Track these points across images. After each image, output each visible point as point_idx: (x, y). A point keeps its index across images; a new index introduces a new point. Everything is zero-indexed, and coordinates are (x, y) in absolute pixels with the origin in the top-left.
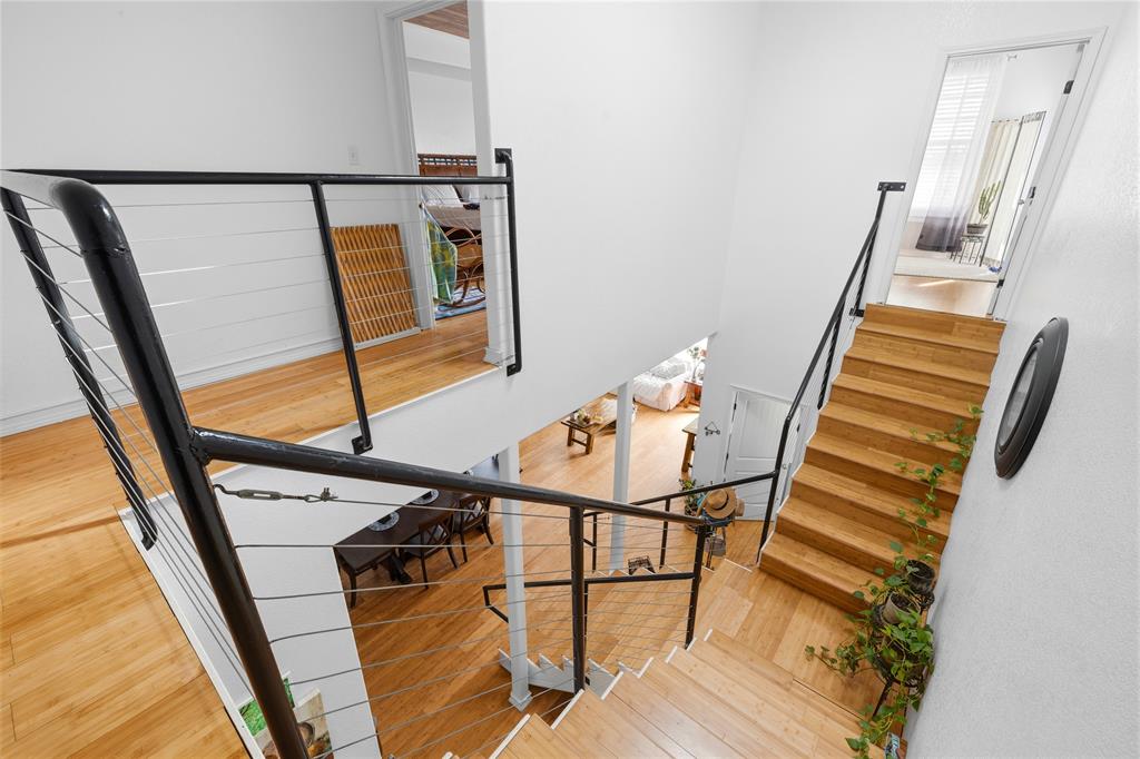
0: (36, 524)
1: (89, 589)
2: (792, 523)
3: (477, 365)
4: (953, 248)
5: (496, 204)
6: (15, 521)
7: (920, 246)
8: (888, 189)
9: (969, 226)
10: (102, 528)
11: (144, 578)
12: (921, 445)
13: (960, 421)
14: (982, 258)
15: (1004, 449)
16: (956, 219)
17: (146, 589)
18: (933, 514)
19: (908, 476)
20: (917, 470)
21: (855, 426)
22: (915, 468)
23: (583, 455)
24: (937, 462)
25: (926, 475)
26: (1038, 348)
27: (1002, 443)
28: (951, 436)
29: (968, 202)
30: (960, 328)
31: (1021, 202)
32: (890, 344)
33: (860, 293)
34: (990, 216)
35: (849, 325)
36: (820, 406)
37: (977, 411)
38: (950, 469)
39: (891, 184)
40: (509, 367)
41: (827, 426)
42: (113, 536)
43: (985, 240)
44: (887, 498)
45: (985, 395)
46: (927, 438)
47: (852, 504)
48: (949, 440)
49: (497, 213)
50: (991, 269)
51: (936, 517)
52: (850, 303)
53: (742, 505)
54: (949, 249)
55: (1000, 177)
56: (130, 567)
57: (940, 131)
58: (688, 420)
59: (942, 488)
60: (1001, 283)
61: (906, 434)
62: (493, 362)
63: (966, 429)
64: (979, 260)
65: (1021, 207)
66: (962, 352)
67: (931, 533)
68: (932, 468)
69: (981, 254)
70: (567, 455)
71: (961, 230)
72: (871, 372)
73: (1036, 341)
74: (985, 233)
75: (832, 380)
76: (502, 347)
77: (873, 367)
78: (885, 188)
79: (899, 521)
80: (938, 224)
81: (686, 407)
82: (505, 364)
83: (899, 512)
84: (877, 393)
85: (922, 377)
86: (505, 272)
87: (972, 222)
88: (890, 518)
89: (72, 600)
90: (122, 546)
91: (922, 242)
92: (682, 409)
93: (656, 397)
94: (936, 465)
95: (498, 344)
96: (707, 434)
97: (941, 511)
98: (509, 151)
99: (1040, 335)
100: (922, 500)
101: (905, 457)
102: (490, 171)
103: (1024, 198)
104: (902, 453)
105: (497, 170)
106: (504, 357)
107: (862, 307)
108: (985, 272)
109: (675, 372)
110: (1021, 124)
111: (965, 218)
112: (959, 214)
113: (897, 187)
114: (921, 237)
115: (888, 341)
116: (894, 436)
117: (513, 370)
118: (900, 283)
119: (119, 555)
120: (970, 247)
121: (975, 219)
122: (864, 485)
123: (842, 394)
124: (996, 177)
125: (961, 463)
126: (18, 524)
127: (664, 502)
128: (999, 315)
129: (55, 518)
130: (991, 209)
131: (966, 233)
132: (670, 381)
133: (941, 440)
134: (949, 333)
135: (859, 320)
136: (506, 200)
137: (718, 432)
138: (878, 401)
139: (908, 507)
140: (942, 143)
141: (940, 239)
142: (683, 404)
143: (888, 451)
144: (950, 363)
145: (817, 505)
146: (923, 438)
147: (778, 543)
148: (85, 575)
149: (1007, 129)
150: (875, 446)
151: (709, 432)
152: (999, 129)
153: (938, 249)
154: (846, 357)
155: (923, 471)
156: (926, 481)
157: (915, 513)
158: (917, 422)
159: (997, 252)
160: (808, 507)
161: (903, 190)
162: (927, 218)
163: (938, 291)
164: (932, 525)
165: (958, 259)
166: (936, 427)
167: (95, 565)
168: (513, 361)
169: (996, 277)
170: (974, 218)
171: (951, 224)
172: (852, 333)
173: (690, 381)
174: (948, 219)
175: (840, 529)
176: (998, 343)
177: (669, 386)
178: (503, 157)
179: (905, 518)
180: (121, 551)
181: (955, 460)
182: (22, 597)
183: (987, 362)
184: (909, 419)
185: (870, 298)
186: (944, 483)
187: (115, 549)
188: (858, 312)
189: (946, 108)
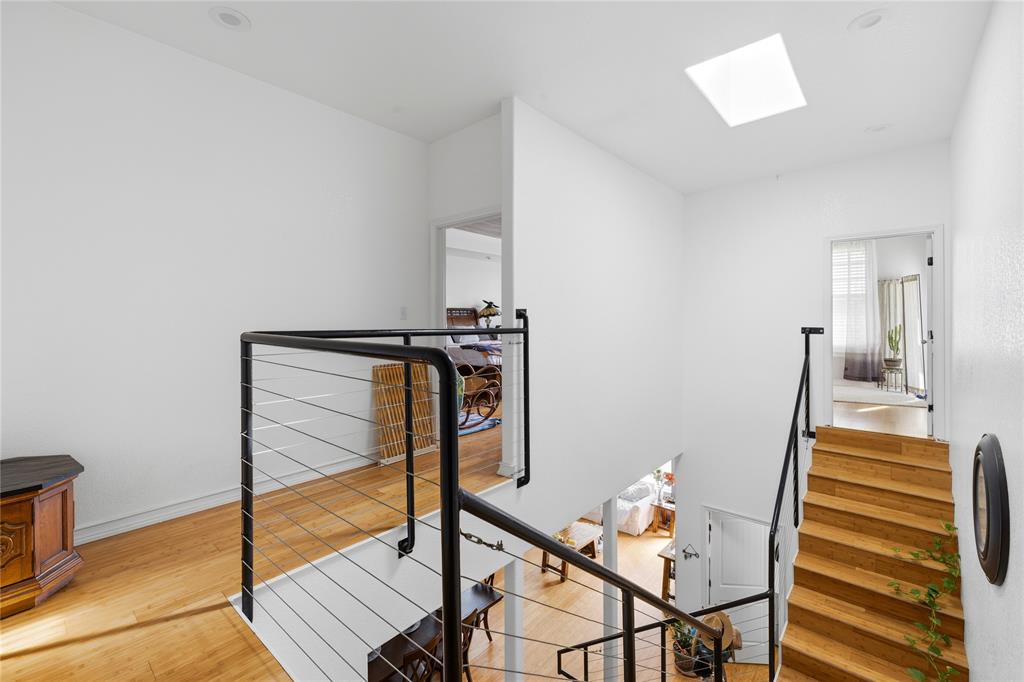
0: (165, 608)
1: (221, 664)
2: (800, 653)
3: (492, 478)
4: (878, 379)
5: (515, 346)
6: (146, 605)
7: (846, 377)
8: (810, 332)
9: (886, 360)
10: (218, 612)
11: (264, 656)
12: (907, 565)
13: (938, 540)
14: (906, 387)
15: (985, 554)
16: (873, 354)
17: (269, 664)
18: (943, 642)
19: (904, 598)
20: (913, 593)
21: (836, 544)
22: (909, 590)
23: (558, 583)
24: (929, 582)
25: (923, 597)
26: (981, 460)
27: (982, 550)
28: (934, 554)
29: (878, 341)
30: (908, 450)
31: (924, 342)
32: (847, 463)
33: (808, 416)
34: (901, 352)
35: (806, 446)
36: (796, 524)
37: (950, 527)
38: (945, 590)
39: (811, 329)
40: (519, 480)
41: (807, 544)
42: (229, 620)
43: (903, 372)
44: (890, 624)
45: (953, 512)
46: (912, 557)
47: (856, 630)
48: (935, 559)
49: (515, 354)
50: (918, 396)
51: (948, 646)
52: (801, 426)
53: (739, 635)
54: (874, 379)
55: (900, 322)
56: (250, 646)
57: (839, 289)
58: (661, 544)
59: (943, 611)
60: (931, 408)
61: (889, 552)
62: (508, 474)
63: (948, 547)
64: (904, 389)
65: (925, 345)
66: (918, 471)
67: (950, 664)
68: (926, 590)
69: (904, 383)
70: (540, 583)
71: (880, 363)
72: (837, 490)
73: (977, 454)
74: (902, 366)
75: (802, 497)
76: (513, 462)
77: (837, 485)
78: (808, 332)
79: (909, 650)
80: (859, 359)
81: (655, 531)
82: (516, 477)
83: (908, 639)
84: (849, 510)
85: (887, 495)
86: (519, 399)
87: (887, 357)
88: (900, 646)
89: (211, 672)
90: (239, 627)
91: (848, 372)
92: (650, 533)
93: (625, 520)
94: (930, 585)
95: (511, 459)
96: (686, 557)
97: (951, 640)
98: (525, 310)
99: (978, 449)
100: (928, 626)
101: (895, 578)
102: (512, 325)
103: (925, 338)
104: (891, 574)
105: (518, 324)
106: (516, 470)
107: (812, 429)
108: (912, 399)
109: (643, 493)
110: (902, 283)
111: (880, 354)
112: (873, 350)
113: (818, 331)
114: (846, 369)
115: (846, 460)
116: (877, 555)
117: (523, 482)
118: (839, 408)
119: (237, 635)
120: (891, 377)
121: (889, 354)
122: (864, 610)
123: (814, 512)
124: (896, 322)
125: (953, 584)
126: (149, 607)
127: (659, 629)
128: (939, 436)
129: (177, 603)
130: (901, 346)
131: (884, 366)
132: (637, 504)
133: (925, 559)
134: (899, 452)
135: (812, 441)
136: (522, 345)
137: (697, 555)
138: (852, 519)
139: (915, 634)
140: (843, 296)
141: (863, 371)
142: (651, 528)
143: (877, 571)
144: (909, 481)
145: (820, 632)
146: (908, 557)
147: (788, 677)
148: (214, 653)
149: (892, 286)
150: (861, 566)
151: (687, 556)
152: (886, 286)
153: (865, 379)
154: (809, 475)
155: (918, 592)
156: (924, 603)
157: (925, 641)
158: (895, 541)
159: (919, 381)
160: (810, 635)
161: (822, 333)
162: (846, 354)
163: (876, 415)
164: (947, 655)
165: (885, 388)
166: (916, 545)
167: (221, 643)
168: (523, 474)
169: (926, 403)
170: (887, 352)
171: (869, 358)
172: (809, 453)
173: (656, 504)
174: (865, 355)
175: (851, 660)
176: (948, 462)
177: (636, 509)
178: (521, 314)
179: (916, 646)
180: (239, 632)
181: (946, 579)
182: (170, 668)
183: (944, 480)
184: (887, 537)
185: (817, 422)
186: (943, 606)
187: (233, 630)
188: (811, 435)
189: (838, 273)
